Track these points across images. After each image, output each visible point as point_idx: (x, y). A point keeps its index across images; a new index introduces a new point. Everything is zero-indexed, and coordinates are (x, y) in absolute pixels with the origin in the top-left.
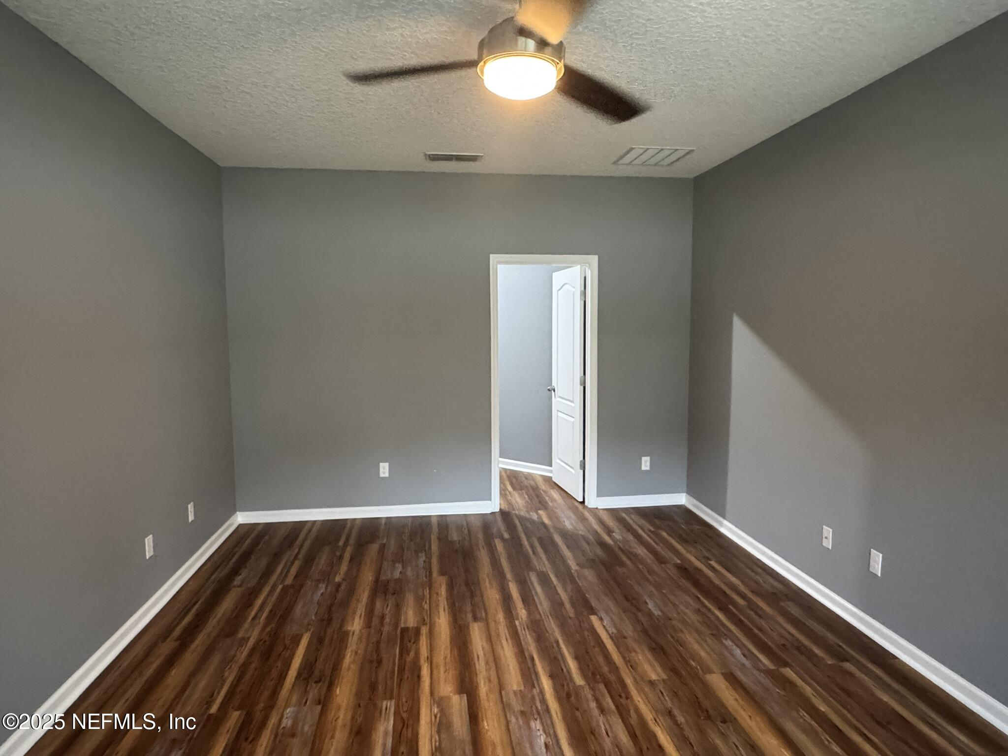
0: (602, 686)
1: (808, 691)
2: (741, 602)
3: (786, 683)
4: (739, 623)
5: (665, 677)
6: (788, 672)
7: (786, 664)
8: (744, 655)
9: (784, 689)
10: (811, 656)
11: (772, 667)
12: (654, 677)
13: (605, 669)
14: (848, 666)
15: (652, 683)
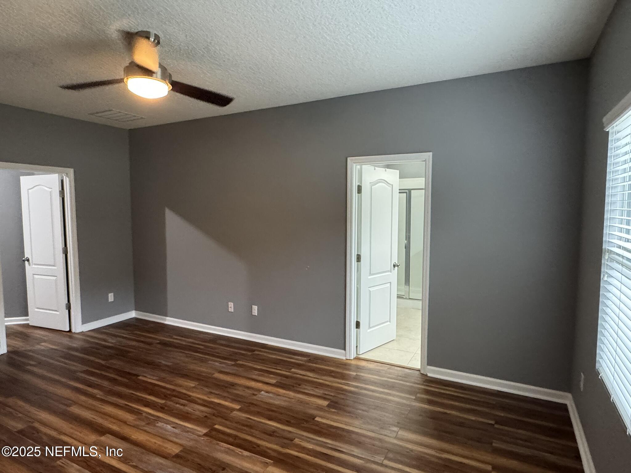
0: (174, 398)
1: (250, 365)
2: (202, 347)
3: (241, 366)
4: (208, 354)
5: (198, 383)
6: (238, 362)
7: (237, 360)
8: (220, 364)
9: (242, 367)
10: (243, 355)
11: (233, 363)
12: (193, 385)
13: (169, 392)
14: (256, 352)
15: (194, 387)
